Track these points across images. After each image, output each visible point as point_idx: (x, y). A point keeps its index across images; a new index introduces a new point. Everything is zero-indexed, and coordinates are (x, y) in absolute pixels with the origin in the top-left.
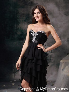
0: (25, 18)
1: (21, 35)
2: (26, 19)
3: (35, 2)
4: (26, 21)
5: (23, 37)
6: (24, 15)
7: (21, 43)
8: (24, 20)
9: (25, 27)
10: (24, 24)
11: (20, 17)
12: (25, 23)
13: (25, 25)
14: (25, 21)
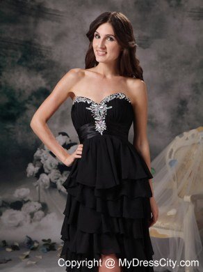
0: (20, 55)
1: (9, 106)
2: (24, 56)
3: (48, 7)
4: (24, 63)
5: (13, 111)
6: (16, 44)
7: (8, 130)
8: (17, 60)
9: (21, 80)
10: (17, 74)
11: (4, 50)
12: (21, 68)
13: (20, 75)
14: (20, 62)
